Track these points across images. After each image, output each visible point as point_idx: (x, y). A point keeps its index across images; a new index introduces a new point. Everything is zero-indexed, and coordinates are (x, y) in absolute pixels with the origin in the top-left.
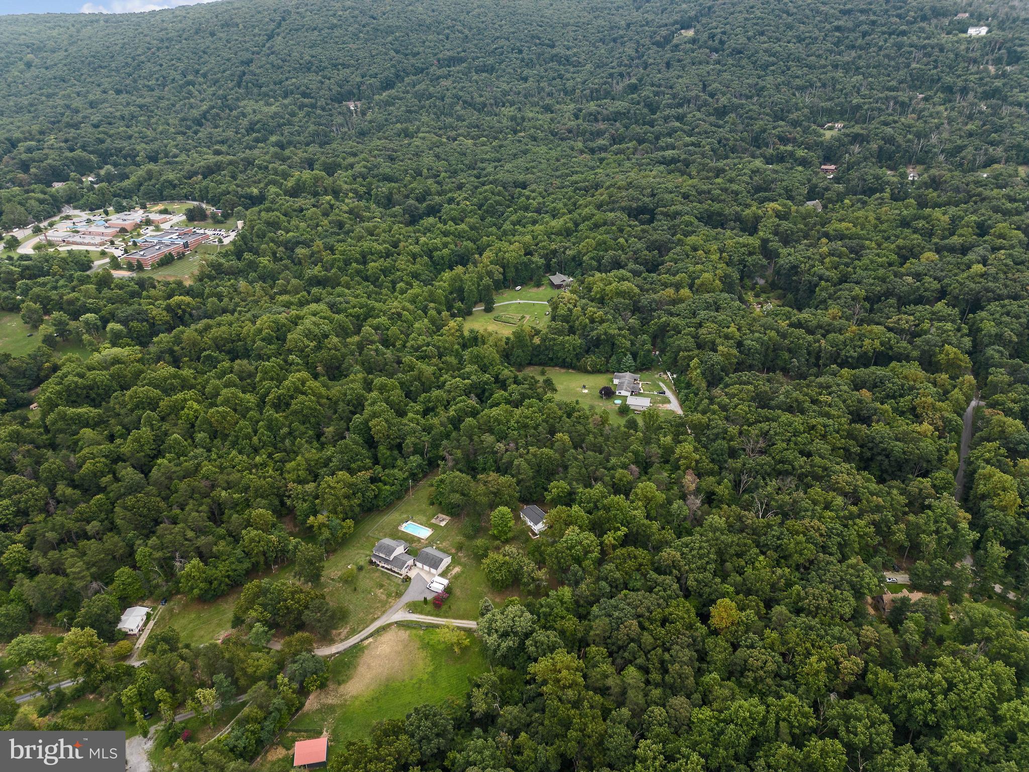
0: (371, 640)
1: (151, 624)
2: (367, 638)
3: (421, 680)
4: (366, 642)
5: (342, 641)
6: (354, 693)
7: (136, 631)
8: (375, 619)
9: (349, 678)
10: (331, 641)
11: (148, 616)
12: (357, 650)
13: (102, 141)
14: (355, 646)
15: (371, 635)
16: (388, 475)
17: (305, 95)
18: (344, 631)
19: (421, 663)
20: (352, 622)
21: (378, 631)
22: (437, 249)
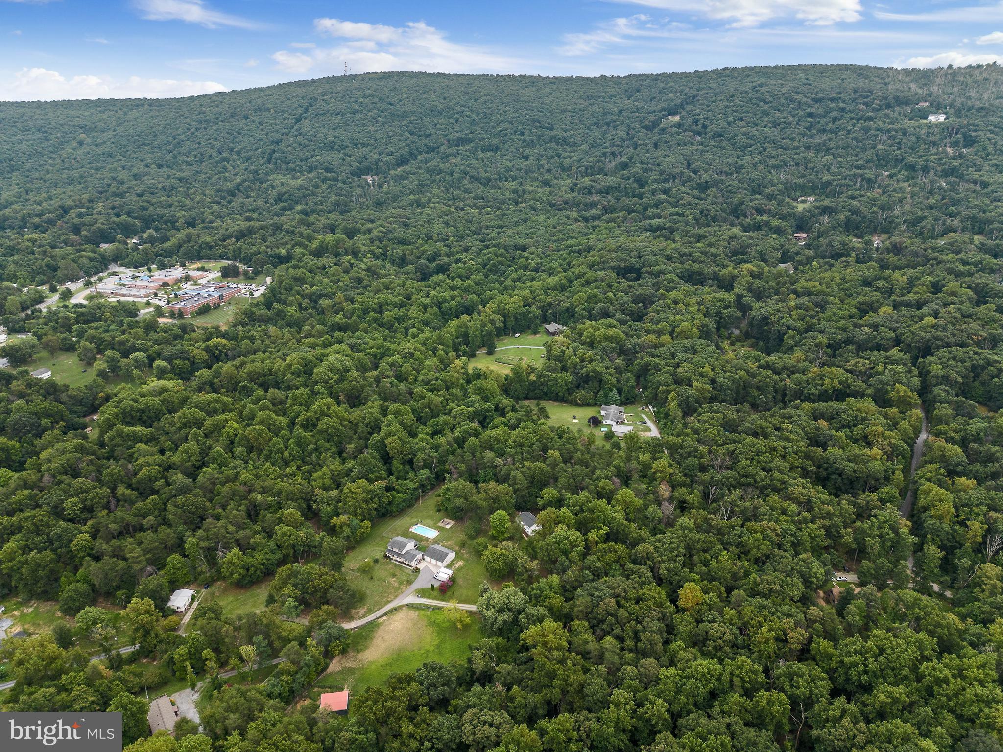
0: (385, 618)
1: (195, 604)
2: (382, 616)
3: (428, 651)
4: (381, 620)
5: (360, 618)
6: (370, 660)
7: (183, 609)
8: (388, 602)
9: (366, 647)
10: (351, 618)
11: (193, 598)
12: (373, 626)
13: (145, 209)
14: (371, 623)
15: (386, 614)
16: (401, 485)
17: (327, 170)
18: (362, 611)
19: (428, 637)
20: (369, 602)
21: (391, 611)
22: (445, 301)
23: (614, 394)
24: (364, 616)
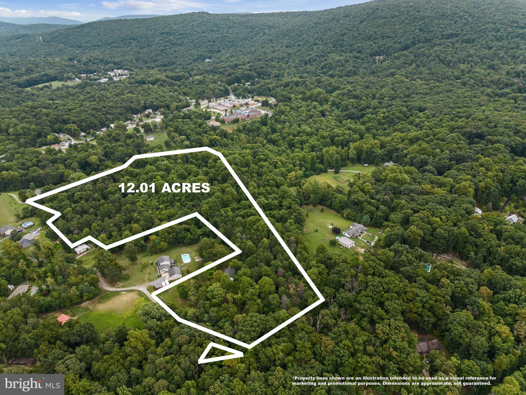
0: (125, 292)
1: (86, 252)
2: (124, 291)
3: (122, 317)
4: (123, 292)
5: (117, 288)
6: (99, 309)
7: (78, 253)
8: (135, 285)
9: (104, 302)
10: (113, 286)
11: (87, 249)
12: (117, 293)
14: (118, 292)
15: (126, 291)
16: (194, 231)
18: (121, 284)
19: (130, 311)
20: (129, 281)
21: (129, 291)
22: (337, 136)
23: (366, 217)
24: (119, 287)
